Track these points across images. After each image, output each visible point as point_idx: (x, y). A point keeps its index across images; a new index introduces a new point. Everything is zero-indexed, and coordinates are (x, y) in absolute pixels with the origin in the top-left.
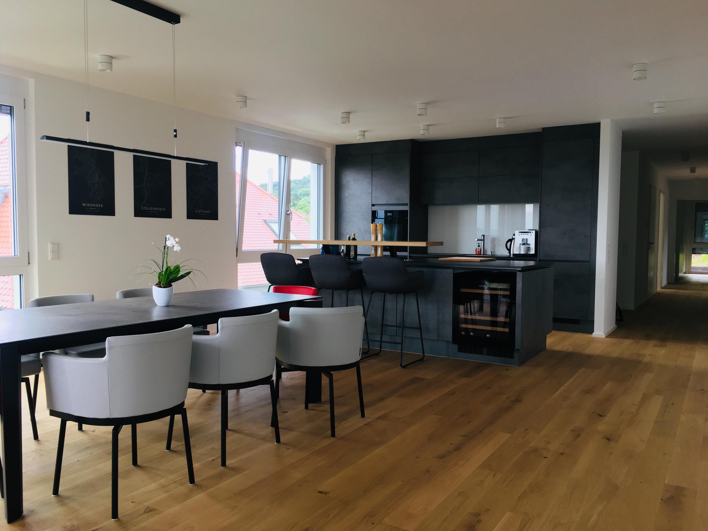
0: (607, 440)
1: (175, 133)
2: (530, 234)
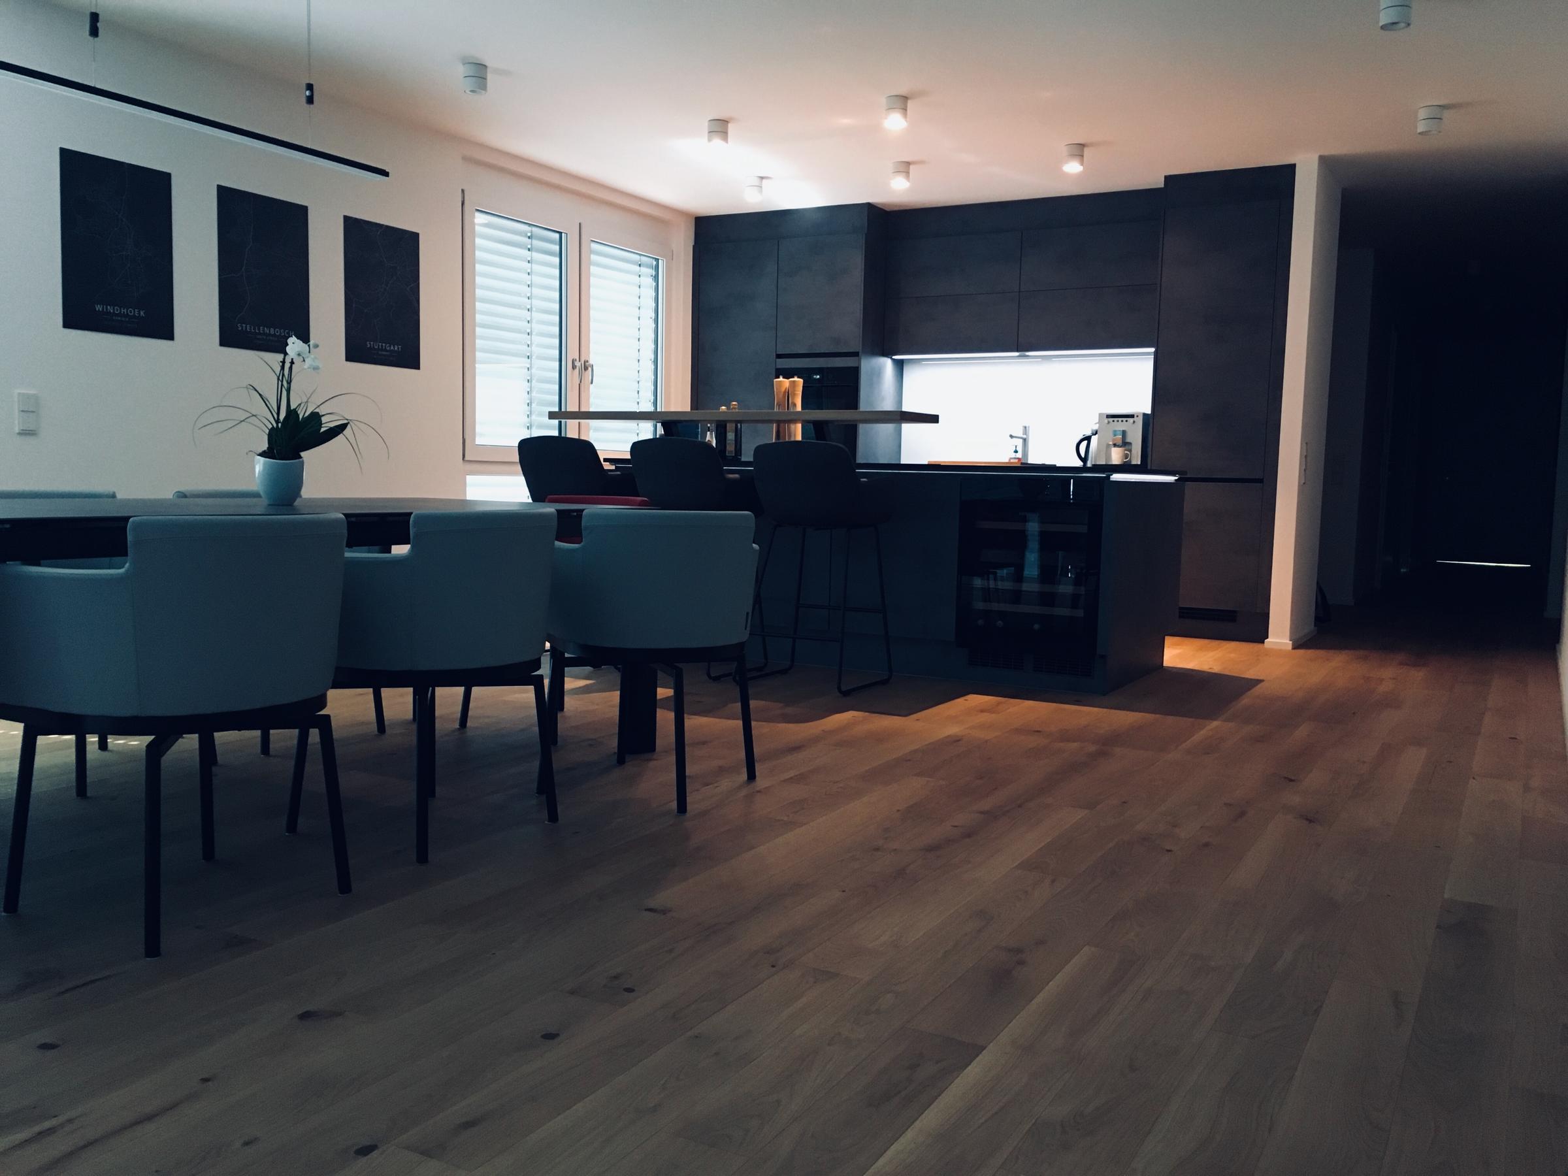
0: (1308, 822)
1: (308, 93)
2: (1131, 420)
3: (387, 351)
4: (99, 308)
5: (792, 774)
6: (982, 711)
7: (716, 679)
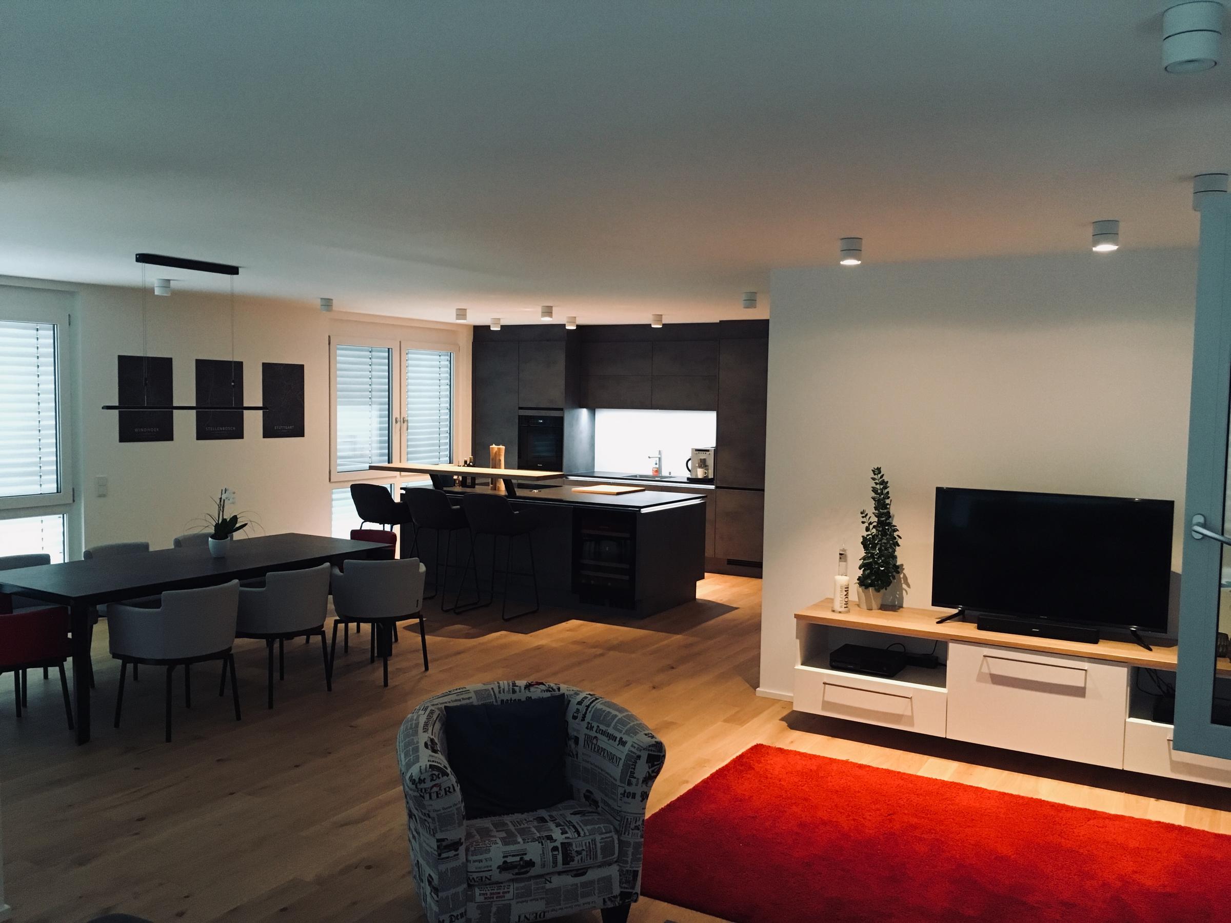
2: (708, 453)
3: (285, 430)
4: (136, 430)
5: (446, 667)
6: (568, 631)
7: (447, 611)
